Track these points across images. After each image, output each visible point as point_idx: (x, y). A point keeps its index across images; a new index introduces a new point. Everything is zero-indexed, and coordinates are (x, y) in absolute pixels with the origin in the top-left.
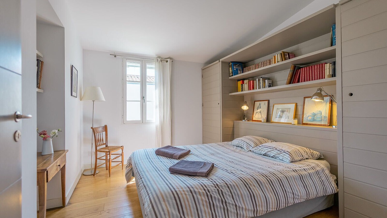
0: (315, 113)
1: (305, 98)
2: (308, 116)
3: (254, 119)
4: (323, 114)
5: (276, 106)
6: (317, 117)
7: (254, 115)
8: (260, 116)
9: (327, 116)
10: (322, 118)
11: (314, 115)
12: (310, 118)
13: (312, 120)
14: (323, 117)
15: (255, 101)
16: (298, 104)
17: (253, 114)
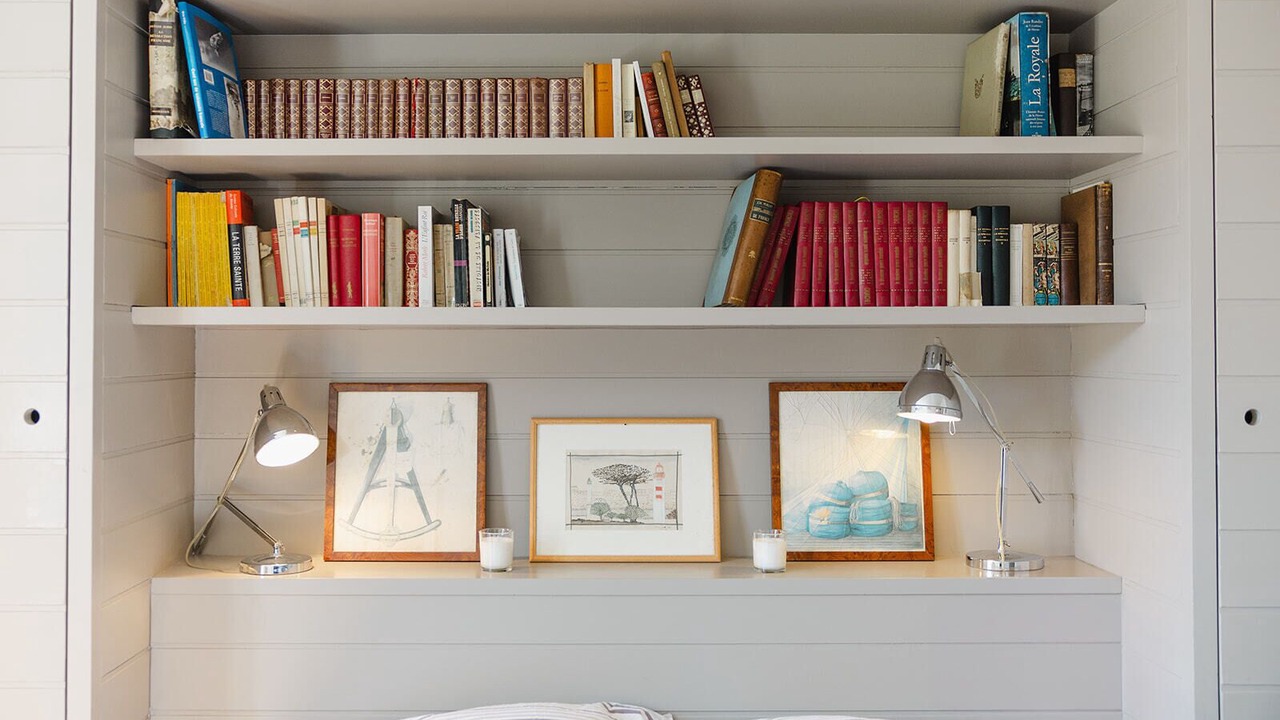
0: (847, 482)
1: (775, 389)
2: (807, 505)
3: (345, 540)
4: (897, 491)
5: (556, 443)
6: (863, 509)
7: (342, 511)
8: (409, 516)
9: (914, 502)
10: (891, 516)
11: (849, 498)
12: (821, 519)
13: (836, 529)
14: (895, 507)
15: (335, 389)
16: (727, 429)
17: (330, 502)
